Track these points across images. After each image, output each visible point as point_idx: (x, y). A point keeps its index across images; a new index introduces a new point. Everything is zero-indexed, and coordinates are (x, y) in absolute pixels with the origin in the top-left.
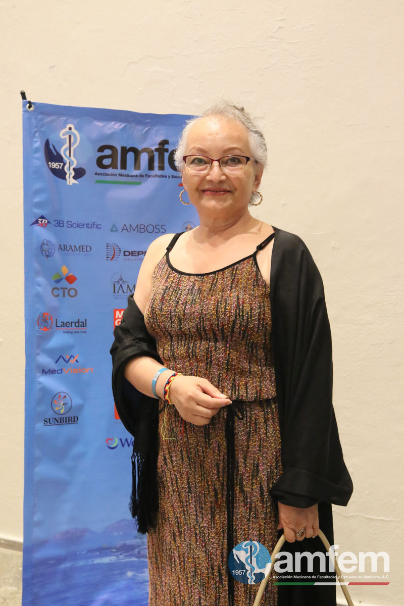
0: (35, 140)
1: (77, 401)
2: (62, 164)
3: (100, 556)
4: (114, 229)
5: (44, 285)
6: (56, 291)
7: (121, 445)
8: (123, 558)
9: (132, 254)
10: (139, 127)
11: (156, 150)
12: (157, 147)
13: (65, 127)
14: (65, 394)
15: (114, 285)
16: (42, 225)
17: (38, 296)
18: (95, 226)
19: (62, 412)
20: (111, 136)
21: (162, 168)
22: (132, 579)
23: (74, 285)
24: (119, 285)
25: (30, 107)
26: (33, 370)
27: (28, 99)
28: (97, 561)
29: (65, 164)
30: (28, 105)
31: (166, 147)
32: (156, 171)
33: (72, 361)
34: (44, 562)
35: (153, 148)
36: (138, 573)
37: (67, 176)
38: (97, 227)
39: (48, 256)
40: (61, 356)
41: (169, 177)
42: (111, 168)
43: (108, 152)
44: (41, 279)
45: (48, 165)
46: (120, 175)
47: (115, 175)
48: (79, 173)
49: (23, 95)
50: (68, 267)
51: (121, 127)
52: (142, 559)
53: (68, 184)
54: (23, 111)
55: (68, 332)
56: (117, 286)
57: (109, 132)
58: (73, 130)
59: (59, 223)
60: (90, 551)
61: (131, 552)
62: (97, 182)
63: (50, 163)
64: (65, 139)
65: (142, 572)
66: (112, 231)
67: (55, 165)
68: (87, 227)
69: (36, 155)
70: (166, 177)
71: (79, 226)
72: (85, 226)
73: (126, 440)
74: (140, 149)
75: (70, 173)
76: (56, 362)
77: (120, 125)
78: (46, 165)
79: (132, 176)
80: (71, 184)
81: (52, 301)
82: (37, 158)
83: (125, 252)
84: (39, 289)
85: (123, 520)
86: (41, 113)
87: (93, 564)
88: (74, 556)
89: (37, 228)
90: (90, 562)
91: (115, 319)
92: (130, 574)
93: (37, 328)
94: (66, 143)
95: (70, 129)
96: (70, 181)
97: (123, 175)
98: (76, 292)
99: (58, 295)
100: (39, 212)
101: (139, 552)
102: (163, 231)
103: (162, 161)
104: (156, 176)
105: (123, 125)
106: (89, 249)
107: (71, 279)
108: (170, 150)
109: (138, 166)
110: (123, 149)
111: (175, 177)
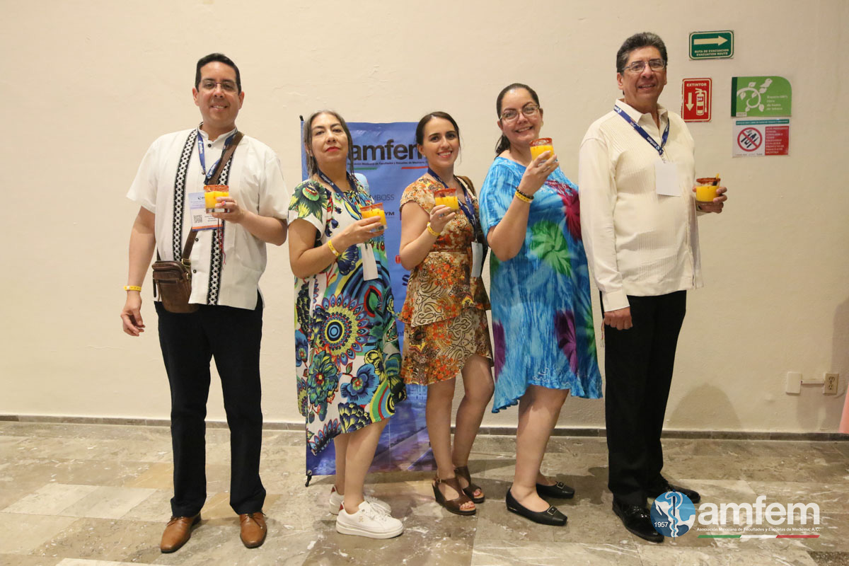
10: (375, 133)
11: (385, 146)
12: (386, 144)
21: (390, 158)
31: (392, 144)
32: (386, 160)
35: (383, 146)
41: (394, 163)
42: (357, 160)
43: (355, 150)
47: (359, 164)
70: (392, 163)
74: (375, 146)
77: (362, 132)
79: (371, 164)
97: (365, 164)
102: (392, 199)
103: (389, 153)
104: (386, 163)
108: (395, 146)
109: (374, 158)
110: (364, 147)
111: (399, 163)
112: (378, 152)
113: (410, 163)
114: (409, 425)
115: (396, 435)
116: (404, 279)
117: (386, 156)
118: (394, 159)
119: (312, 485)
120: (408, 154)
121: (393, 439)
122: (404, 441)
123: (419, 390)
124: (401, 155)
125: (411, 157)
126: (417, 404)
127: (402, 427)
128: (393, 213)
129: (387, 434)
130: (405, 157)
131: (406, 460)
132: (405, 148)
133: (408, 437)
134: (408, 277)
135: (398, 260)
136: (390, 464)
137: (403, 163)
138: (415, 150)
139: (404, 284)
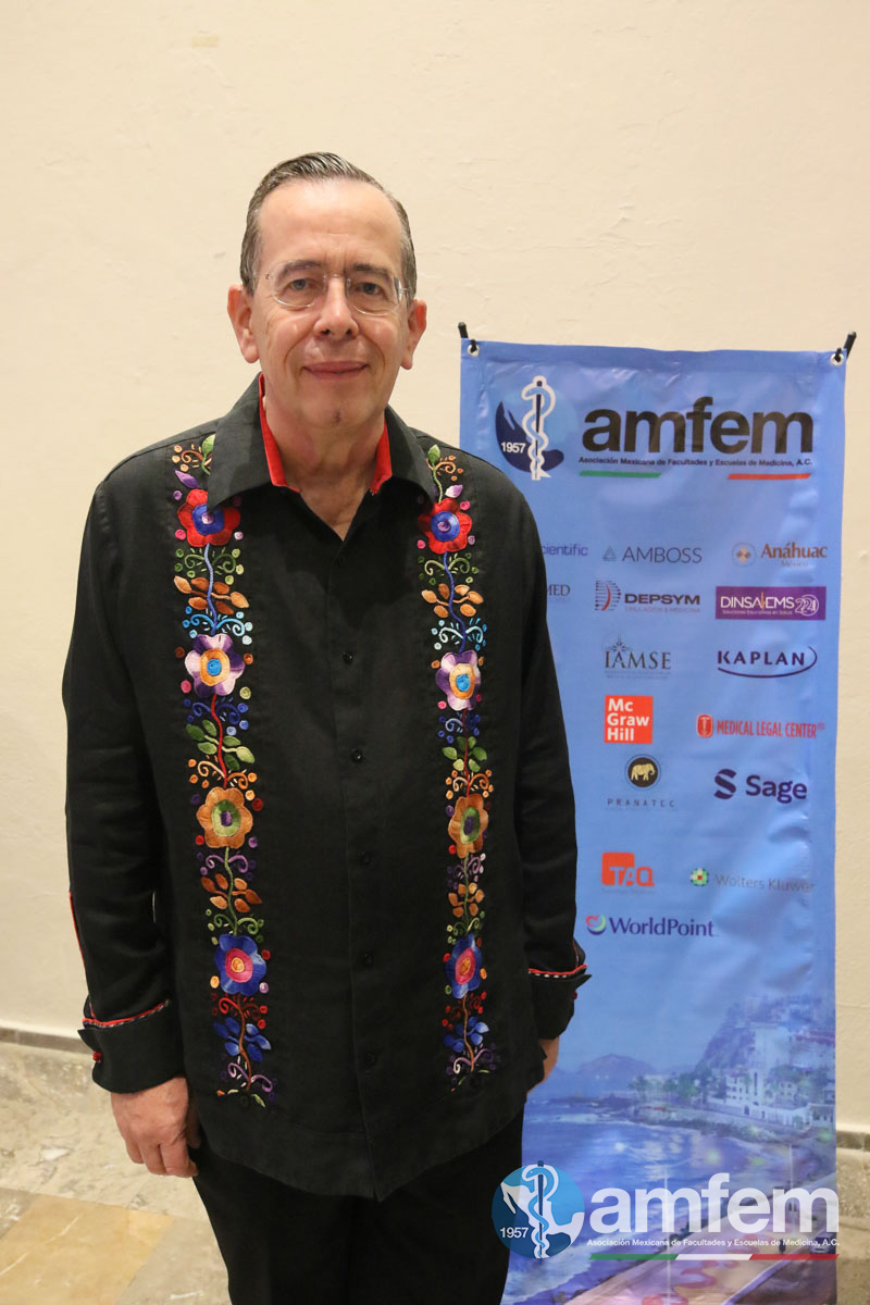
0: (481, 405)
2: (524, 445)
3: (571, 1112)
4: (609, 556)
7: (610, 928)
9: (640, 599)
10: (661, 377)
11: (689, 415)
12: (691, 410)
13: (530, 382)
15: (608, 653)
18: (577, 551)
20: (608, 395)
21: (698, 447)
22: (623, 1156)
24: (616, 653)
25: (473, 349)
27: (471, 337)
28: (565, 1119)
29: (528, 445)
30: (470, 347)
31: (707, 409)
32: (688, 454)
35: (684, 413)
36: (633, 1146)
37: (533, 466)
38: (580, 552)
41: (711, 463)
42: (607, 450)
43: (603, 422)
45: (501, 447)
46: (624, 461)
47: (615, 461)
49: (463, 330)
51: (627, 377)
52: (642, 1125)
53: (533, 478)
54: (463, 358)
56: (613, 655)
57: (607, 386)
58: (545, 386)
60: (554, 1101)
61: (623, 1110)
62: (585, 474)
63: (503, 444)
64: (531, 401)
65: (641, 1147)
66: (605, 558)
67: (512, 447)
68: (564, 552)
69: (480, 433)
70: (705, 463)
71: (550, 550)
72: (560, 551)
73: (621, 921)
74: (659, 414)
75: (537, 461)
77: (626, 373)
78: (497, 447)
79: (645, 463)
80: (539, 479)
82: (483, 438)
83: (627, 596)
85: (610, 1056)
86: (495, 359)
87: (559, 1123)
90: (553, 1119)
91: (607, 713)
92: (620, 1147)
94: (531, 408)
95: (540, 384)
96: (537, 473)
97: (629, 462)
101: (636, 1112)
102: (697, 559)
103: (698, 435)
104: (687, 462)
105: (631, 374)
106: (565, 590)
108: (714, 415)
109: (654, 445)
110: (631, 415)
111: (723, 463)
112: (667, 430)
113: (752, 463)
116: (719, 780)
117: (689, 441)
118: (710, 451)
120: (749, 438)
123: (751, 1088)
124: (728, 440)
125: (757, 448)
126: (745, 1128)
128: (697, 598)
130: (740, 446)
131: (714, 1284)
132: (741, 420)
134: (731, 774)
135: (706, 728)
136: (669, 1292)
137: (734, 463)
138: (770, 429)
139: (719, 795)
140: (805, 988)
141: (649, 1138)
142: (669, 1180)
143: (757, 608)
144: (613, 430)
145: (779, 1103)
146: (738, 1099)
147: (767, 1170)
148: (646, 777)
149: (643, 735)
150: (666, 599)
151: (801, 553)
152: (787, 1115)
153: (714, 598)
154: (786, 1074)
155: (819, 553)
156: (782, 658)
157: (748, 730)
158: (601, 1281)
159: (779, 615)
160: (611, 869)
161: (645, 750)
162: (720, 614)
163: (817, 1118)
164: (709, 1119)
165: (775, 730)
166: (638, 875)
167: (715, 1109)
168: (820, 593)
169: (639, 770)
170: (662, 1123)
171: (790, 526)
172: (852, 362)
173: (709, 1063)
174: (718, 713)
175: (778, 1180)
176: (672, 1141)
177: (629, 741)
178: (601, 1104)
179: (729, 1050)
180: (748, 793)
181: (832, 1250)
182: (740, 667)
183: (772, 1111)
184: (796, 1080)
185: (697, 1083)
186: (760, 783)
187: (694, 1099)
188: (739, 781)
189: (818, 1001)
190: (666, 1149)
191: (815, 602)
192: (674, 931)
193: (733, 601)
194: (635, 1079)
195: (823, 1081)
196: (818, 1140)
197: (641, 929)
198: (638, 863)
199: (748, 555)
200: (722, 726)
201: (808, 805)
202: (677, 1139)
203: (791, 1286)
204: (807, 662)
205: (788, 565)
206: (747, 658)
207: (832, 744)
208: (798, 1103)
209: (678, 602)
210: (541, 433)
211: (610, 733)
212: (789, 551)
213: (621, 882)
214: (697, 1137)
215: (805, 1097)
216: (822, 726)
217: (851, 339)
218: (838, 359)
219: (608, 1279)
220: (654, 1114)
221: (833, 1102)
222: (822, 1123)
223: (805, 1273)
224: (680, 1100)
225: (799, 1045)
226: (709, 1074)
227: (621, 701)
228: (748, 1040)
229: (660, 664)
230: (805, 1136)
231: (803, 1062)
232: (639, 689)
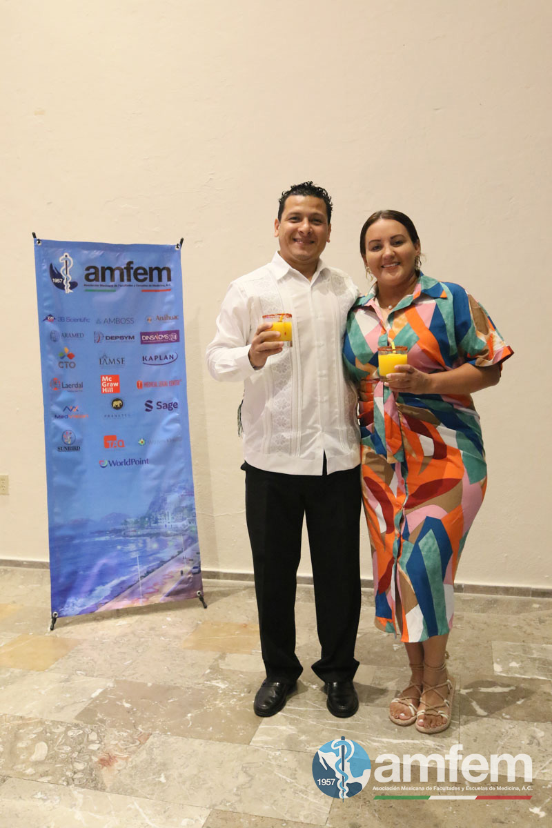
0: (43, 264)
1: (78, 436)
3: (99, 536)
4: (98, 322)
5: (53, 360)
6: (61, 365)
8: (114, 538)
9: (112, 338)
10: (113, 254)
11: (125, 268)
12: (125, 266)
13: (63, 255)
14: (69, 432)
15: (100, 359)
16: (50, 321)
17: (50, 367)
18: (85, 320)
19: (69, 443)
20: (94, 260)
21: (129, 280)
22: (120, 550)
23: (73, 360)
24: (104, 359)
25: (39, 243)
26: (49, 416)
27: (37, 238)
28: (97, 539)
29: (63, 280)
30: (37, 242)
31: (132, 266)
32: (126, 282)
33: (74, 410)
34: (63, 538)
35: (123, 267)
37: (65, 288)
38: (87, 320)
39: (55, 341)
40: (66, 407)
41: (134, 286)
42: (95, 281)
43: (92, 271)
44: (51, 357)
46: (101, 286)
47: (98, 286)
48: (73, 285)
49: (34, 235)
50: (69, 348)
52: (127, 538)
53: (66, 292)
54: (35, 246)
55: (71, 391)
56: (102, 360)
57: (93, 257)
58: (68, 257)
59: (61, 319)
60: (92, 533)
61: (119, 533)
62: (87, 290)
63: (53, 279)
64: (63, 263)
66: (97, 323)
67: (57, 281)
68: (81, 321)
69: (44, 275)
70: (132, 286)
71: (76, 320)
72: (79, 320)
73: (113, 462)
74: (114, 268)
75: (67, 286)
76: (64, 410)
77: (100, 253)
78: (51, 280)
79: (109, 286)
81: (58, 370)
82: (45, 277)
83: (106, 337)
84: (51, 363)
86: (46, 246)
87: (95, 541)
88: (82, 536)
89: (47, 323)
90: (92, 540)
91: (102, 382)
92: (119, 547)
93: (50, 388)
94: (64, 266)
95: (66, 256)
96: (68, 291)
97: (104, 286)
98: (75, 366)
99: (63, 367)
100: (48, 312)
101: (125, 534)
102: (132, 322)
103: (129, 276)
104: (125, 285)
105: (102, 252)
106: (82, 335)
107: (71, 356)
108: (134, 268)
109: (112, 279)
110: (103, 268)
111: (139, 286)
112: (117, 273)
113: (150, 286)
114: (158, 555)
115: (145, 567)
116: (147, 405)
117: (125, 278)
118: (133, 281)
119: (57, 627)
120: (148, 276)
121: (143, 571)
122: (153, 573)
123: (167, 518)
124: (140, 277)
125: (151, 280)
126: (166, 532)
127: (151, 558)
128: (133, 337)
129: (136, 567)
130: (145, 279)
131: (158, 591)
132: (144, 269)
133: (158, 568)
134: (151, 402)
135: (140, 386)
136: (141, 597)
137: (143, 286)
138: (155, 273)
139: (147, 410)
140: (183, 477)
141: (131, 543)
142: (139, 557)
143: (156, 339)
144: (96, 273)
145: (177, 521)
146: (163, 523)
147: (176, 546)
148: (119, 406)
149: (116, 389)
150: (122, 338)
151: (170, 318)
152: (180, 524)
153: (139, 338)
154: (178, 510)
155: (176, 318)
156: (166, 357)
157: (156, 385)
158: (115, 597)
159: (164, 341)
160: (108, 442)
161: (117, 395)
162: (142, 342)
163: (190, 523)
164: (152, 532)
165: (165, 384)
166: (118, 443)
167: (155, 528)
168: (177, 332)
169: (116, 403)
170: (134, 536)
171: (166, 308)
172: (183, 250)
173: (151, 511)
174: (143, 379)
175: (179, 548)
176: (139, 542)
177: (111, 393)
178: (110, 532)
179: (158, 505)
180: (158, 408)
181: (200, 571)
182: (151, 362)
183: (174, 524)
184: (182, 511)
185: (147, 519)
186: (161, 404)
187: (146, 525)
188: (154, 404)
189: (187, 480)
190: (137, 546)
191: (176, 335)
192: (134, 463)
193: (147, 338)
194: (123, 521)
195: (191, 509)
196: (191, 531)
197: (121, 464)
198: (118, 439)
199: (151, 320)
200: (146, 384)
201: (179, 410)
202: (141, 541)
203: (186, 586)
204: (175, 358)
205: (166, 323)
206: (153, 358)
207: (185, 386)
208: (183, 519)
209: (126, 338)
210: (68, 275)
211: (103, 390)
212: (166, 318)
213: (112, 445)
214: (148, 540)
215: (185, 516)
216: (181, 380)
217: (182, 240)
218: (178, 247)
219: (118, 595)
220: (132, 534)
221: (195, 516)
222: (192, 525)
223: (191, 580)
224: (142, 527)
225: (182, 499)
226: (151, 515)
227: (107, 378)
228: (164, 500)
229: (121, 361)
230: (186, 530)
231: (184, 504)
232: (114, 372)
